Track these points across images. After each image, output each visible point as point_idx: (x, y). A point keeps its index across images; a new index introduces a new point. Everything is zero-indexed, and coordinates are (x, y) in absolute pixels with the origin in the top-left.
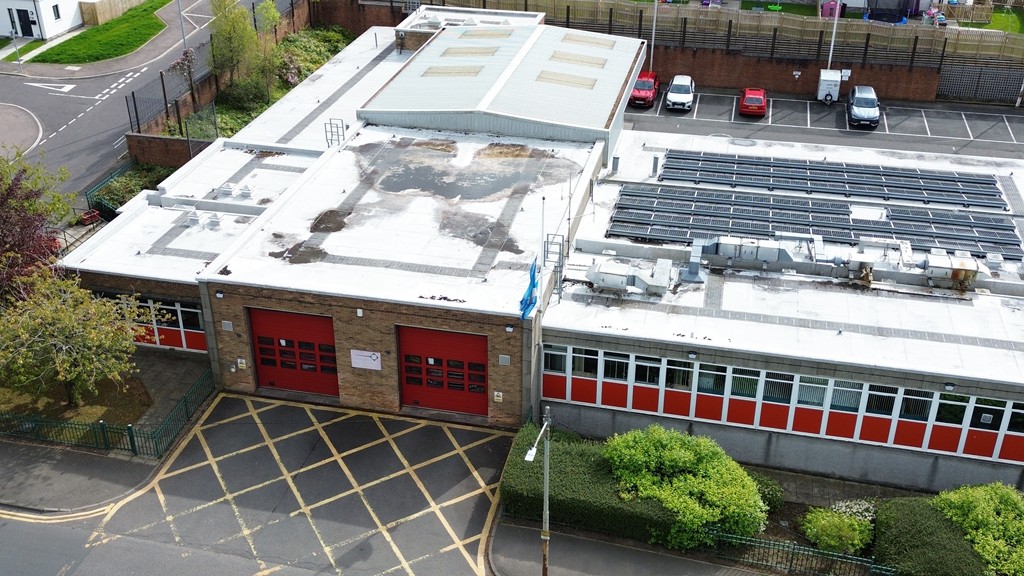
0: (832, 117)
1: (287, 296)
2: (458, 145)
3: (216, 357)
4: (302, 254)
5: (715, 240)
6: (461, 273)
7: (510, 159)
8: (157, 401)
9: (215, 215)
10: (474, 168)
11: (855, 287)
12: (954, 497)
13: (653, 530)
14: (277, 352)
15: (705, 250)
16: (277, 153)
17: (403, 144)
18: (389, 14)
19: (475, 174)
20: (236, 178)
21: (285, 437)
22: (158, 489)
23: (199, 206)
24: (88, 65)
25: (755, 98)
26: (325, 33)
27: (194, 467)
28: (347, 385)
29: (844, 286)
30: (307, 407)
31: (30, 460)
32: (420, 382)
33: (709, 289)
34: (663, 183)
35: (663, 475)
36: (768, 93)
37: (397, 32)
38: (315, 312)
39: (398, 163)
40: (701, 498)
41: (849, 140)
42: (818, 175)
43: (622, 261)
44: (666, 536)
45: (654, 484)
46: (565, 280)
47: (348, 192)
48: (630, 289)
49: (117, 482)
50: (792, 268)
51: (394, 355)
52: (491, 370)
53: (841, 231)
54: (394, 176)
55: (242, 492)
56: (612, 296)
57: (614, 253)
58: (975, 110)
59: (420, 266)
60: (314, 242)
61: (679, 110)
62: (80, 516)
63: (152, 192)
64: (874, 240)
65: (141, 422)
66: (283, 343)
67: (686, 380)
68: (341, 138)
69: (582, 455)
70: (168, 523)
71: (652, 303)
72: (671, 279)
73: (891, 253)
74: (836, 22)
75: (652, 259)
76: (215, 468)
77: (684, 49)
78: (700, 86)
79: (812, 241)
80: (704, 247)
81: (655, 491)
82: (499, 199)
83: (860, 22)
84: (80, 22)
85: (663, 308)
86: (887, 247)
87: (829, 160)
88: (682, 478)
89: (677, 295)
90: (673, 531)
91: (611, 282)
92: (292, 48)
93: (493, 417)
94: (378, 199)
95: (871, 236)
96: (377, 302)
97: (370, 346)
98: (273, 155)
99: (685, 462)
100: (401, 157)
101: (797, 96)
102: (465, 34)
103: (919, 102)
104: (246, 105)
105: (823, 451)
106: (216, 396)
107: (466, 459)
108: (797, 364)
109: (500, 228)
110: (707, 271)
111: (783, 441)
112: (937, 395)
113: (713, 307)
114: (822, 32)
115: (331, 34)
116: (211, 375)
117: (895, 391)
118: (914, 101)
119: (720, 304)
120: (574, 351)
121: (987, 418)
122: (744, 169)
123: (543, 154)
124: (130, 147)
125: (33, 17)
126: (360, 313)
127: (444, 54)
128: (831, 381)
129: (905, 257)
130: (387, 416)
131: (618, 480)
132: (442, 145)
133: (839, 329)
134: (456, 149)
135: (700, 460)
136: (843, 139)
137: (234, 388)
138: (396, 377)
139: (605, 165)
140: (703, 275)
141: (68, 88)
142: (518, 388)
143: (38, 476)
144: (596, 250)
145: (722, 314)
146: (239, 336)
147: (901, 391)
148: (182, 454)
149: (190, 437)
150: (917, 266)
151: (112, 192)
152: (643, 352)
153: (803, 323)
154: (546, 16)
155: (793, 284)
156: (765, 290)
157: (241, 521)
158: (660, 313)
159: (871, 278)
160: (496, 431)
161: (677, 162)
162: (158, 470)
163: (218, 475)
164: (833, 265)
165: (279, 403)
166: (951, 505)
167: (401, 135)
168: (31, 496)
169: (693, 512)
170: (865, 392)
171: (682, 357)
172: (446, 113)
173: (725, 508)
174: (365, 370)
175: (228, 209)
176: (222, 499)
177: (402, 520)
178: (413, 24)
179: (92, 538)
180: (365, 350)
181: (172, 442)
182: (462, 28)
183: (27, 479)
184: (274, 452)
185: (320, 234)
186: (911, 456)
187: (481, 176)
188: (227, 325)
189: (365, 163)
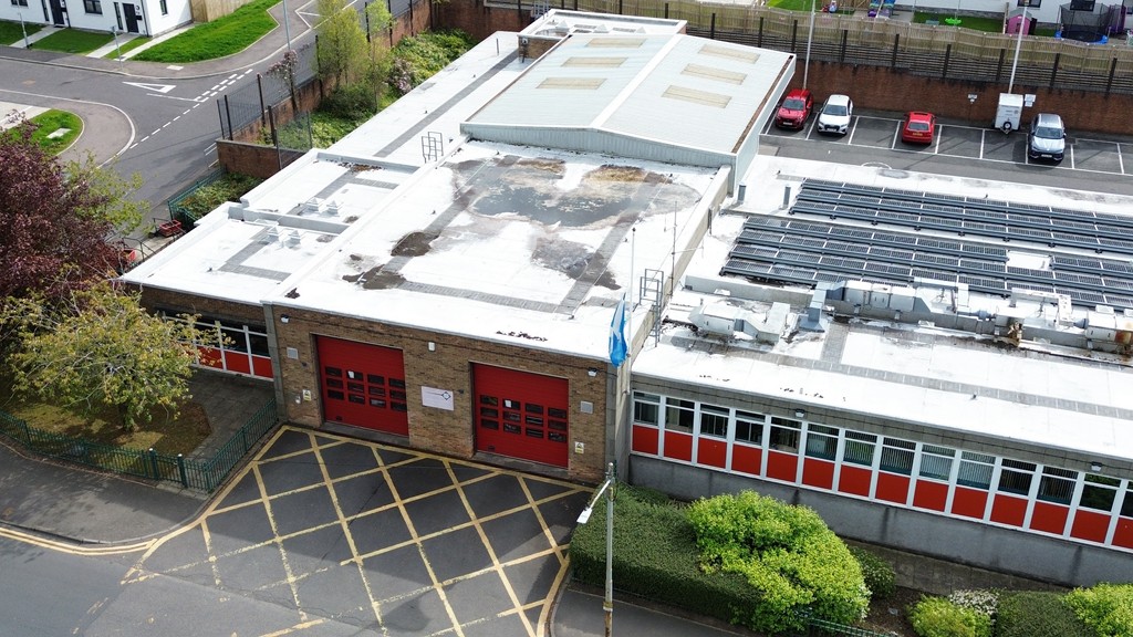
0: (1010, 148)
1: (354, 325)
2: (567, 165)
3: (281, 385)
4: (378, 279)
5: (842, 284)
6: (547, 308)
7: (622, 183)
8: (216, 430)
9: (296, 233)
10: (581, 192)
11: (1000, 345)
12: (1089, 595)
13: (735, 608)
14: (345, 386)
15: (829, 294)
16: (373, 168)
17: (506, 163)
18: (516, 18)
19: (581, 199)
20: (324, 194)
21: (347, 478)
22: (204, 527)
23: (283, 222)
24: (191, 65)
25: (921, 123)
26: (444, 37)
27: (245, 504)
28: (417, 425)
29: (987, 343)
30: (374, 447)
31: (76, 487)
32: (496, 425)
33: (829, 339)
34: (797, 216)
35: (753, 547)
36: (937, 117)
37: (520, 38)
38: (384, 343)
39: (498, 183)
40: (793, 577)
41: (1026, 176)
42: (976, 214)
43: (735, 303)
44: (751, 616)
45: (741, 557)
46: (666, 321)
47: (439, 213)
48: (738, 335)
49: (163, 516)
50: (930, 321)
51: (467, 395)
52: (571, 418)
53: (994, 280)
54: (491, 197)
55: (293, 535)
56: (717, 342)
57: (727, 293)
59: (504, 298)
60: (394, 266)
61: (833, 134)
62: (120, 550)
63: (235, 205)
64: (1029, 292)
65: (196, 453)
66: (351, 375)
67: (792, 440)
68: (439, 153)
69: (664, 518)
70: (210, 564)
71: (762, 352)
72: (787, 326)
73: (1048, 309)
74: (1020, 39)
75: (768, 302)
76: (268, 507)
77: (843, 65)
78: (859, 107)
79: (956, 289)
80: (828, 291)
81: (741, 566)
82: (603, 227)
83: (1050, 40)
84: (189, 18)
85: (773, 358)
86: (1043, 301)
87: (992, 197)
88: (773, 552)
89: (791, 344)
90: (757, 611)
91: (716, 325)
92: (408, 53)
93: (573, 469)
94: (471, 222)
95: (1027, 287)
96: (450, 336)
97: (442, 383)
98: (368, 170)
99: (779, 535)
100: (502, 176)
101: (972, 122)
102: (592, 44)
103: (1121, 134)
104: (351, 113)
105: (946, 531)
106: (279, 428)
107: (539, 515)
108: (919, 430)
109: (598, 259)
110: (831, 318)
111: (902, 518)
112: (1082, 475)
113: (832, 360)
114: (1003, 51)
115: (452, 38)
116: (274, 405)
117: (1033, 468)
118: (1110, 133)
119: (839, 357)
120: (668, 401)
122: (890, 204)
123: (660, 179)
124: (220, 155)
125: (139, 12)
126: (432, 346)
127: (566, 64)
128: (959, 453)
129: (1063, 313)
130: (458, 462)
131: (701, 550)
132: (549, 165)
133: (974, 392)
134: (564, 170)
135: (796, 533)
136: (1018, 174)
137: (299, 420)
138: (469, 419)
139: (730, 194)
140: (825, 323)
141: (167, 88)
142: (601, 439)
143: (82, 504)
144: (707, 289)
145: (840, 368)
146: (305, 365)
147: (1040, 468)
148: (234, 489)
149: (246, 471)
150: (1075, 324)
151: (197, 203)
152: (744, 408)
153: (932, 384)
154: (688, 23)
155: (927, 338)
156: (895, 343)
157: (287, 567)
158: (770, 364)
159: (1019, 336)
160: (575, 486)
161: (814, 192)
162: (208, 506)
163: (270, 515)
164: (977, 319)
165: (344, 440)
166: (1085, 605)
167: (506, 152)
168: (73, 524)
169: (783, 592)
170: (998, 468)
171: (788, 415)
172: (557, 129)
173: (819, 589)
174: (436, 409)
175: (313, 226)
176: (270, 542)
177: (460, 578)
178: (539, 30)
179: (129, 574)
180: (436, 387)
181: (226, 476)
182: (591, 36)
183: (70, 506)
184: (333, 493)
185: (401, 258)
186: (1049, 546)
187: (587, 201)
188: (292, 353)
189: (462, 182)
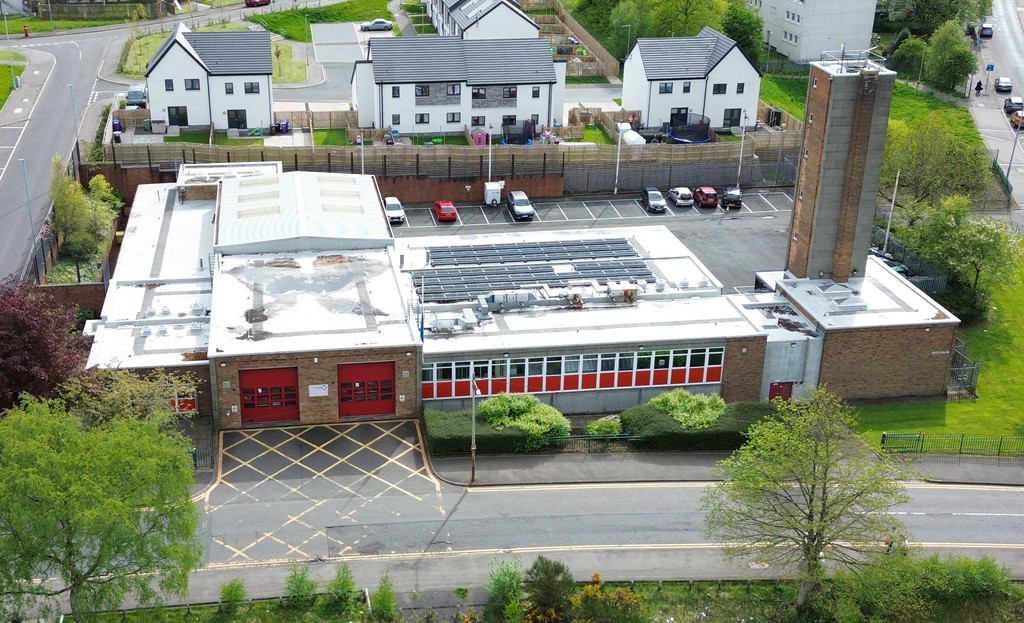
0: (501, 214)
2: (296, 260)
3: (217, 407)
4: (261, 336)
5: (491, 294)
6: (362, 330)
7: (338, 264)
9: (158, 328)
10: (319, 273)
11: (575, 308)
14: (256, 398)
16: (159, 284)
17: (259, 265)
19: (323, 276)
20: (147, 304)
21: (280, 445)
22: (224, 482)
25: (448, 208)
27: (236, 468)
28: (305, 410)
29: (569, 309)
30: (281, 429)
32: (351, 399)
33: (497, 321)
34: (436, 267)
35: (514, 415)
36: (454, 203)
37: (179, 187)
38: (286, 365)
39: (266, 277)
40: (538, 422)
42: (526, 251)
45: (511, 420)
47: (252, 298)
50: (537, 304)
51: (336, 385)
52: (397, 383)
53: (555, 280)
54: (271, 285)
55: (276, 473)
56: (447, 333)
58: (589, 199)
60: (257, 328)
63: (97, 321)
66: (260, 391)
67: (503, 373)
70: (245, 495)
71: (470, 333)
72: (473, 319)
74: (490, 148)
75: (459, 310)
76: (250, 466)
77: (385, 178)
78: (404, 203)
79: (542, 287)
80: (486, 299)
81: (512, 423)
82: (351, 288)
85: (478, 335)
86: (583, 285)
87: (527, 241)
88: (524, 415)
89: (481, 327)
91: (445, 324)
93: (399, 412)
94: (275, 299)
95: (572, 281)
96: (326, 352)
97: (322, 381)
98: (158, 286)
99: (523, 407)
100: (265, 273)
101: (471, 203)
103: (556, 197)
106: (219, 434)
107: (394, 436)
108: (562, 350)
109: (365, 304)
110: (492, 312)
111: (560, 398)
112: (636, 353)
113: (504, 330)
114: (480, 156)
116: (215, 422)
117: (614, 356)
118: (549, 198)
119: (507, 328)
120: (438, 365)
121: (662, 362)
122: (480, 253)
123: (357, 259)
126: (316, 360)
127: (240, 200)
128: (581, 356)
130: (334, 425)
131: (491, 422)
132: (286, 262)
133: (576, 329)
134: (297, 263)
135: (529, 406)
137: (228, 427)
138: (337, 399)
140: (490, 314)
142: (414, 391)
145: (512, 332)
146: (234, 390)
147: (617, 355)
148: (223, 464)
149: (221, 455)
150: (605, 292)
152: (478, 359)
153: (557, 330)
154: (282, 163)
155: (540, 312)
156: (528, 317)
157: (287, 486)
158: (478, 337)
159: (582, 302)
161: (435, 254)
162: (217, 473)
163: (255, 469)
164: (558, 299)
165: (261, 430)
166: (658, 403)
167: (253, 259)
169: (536, 429)
170: (600, 359)
171: (501, 357)
173: (551, 425)
174: (317, 397)
175: (162, 322)
176: (267, 479)
177: (378, 469)
178: (187, 181)
179: (206, 510)
180: (318, 384)
181: (214, 459)
184: (279, 453)
185: (259, 323)
186: (627, 392)
187: (328, 276)
188: (227, 384)
189: (245, 280)
